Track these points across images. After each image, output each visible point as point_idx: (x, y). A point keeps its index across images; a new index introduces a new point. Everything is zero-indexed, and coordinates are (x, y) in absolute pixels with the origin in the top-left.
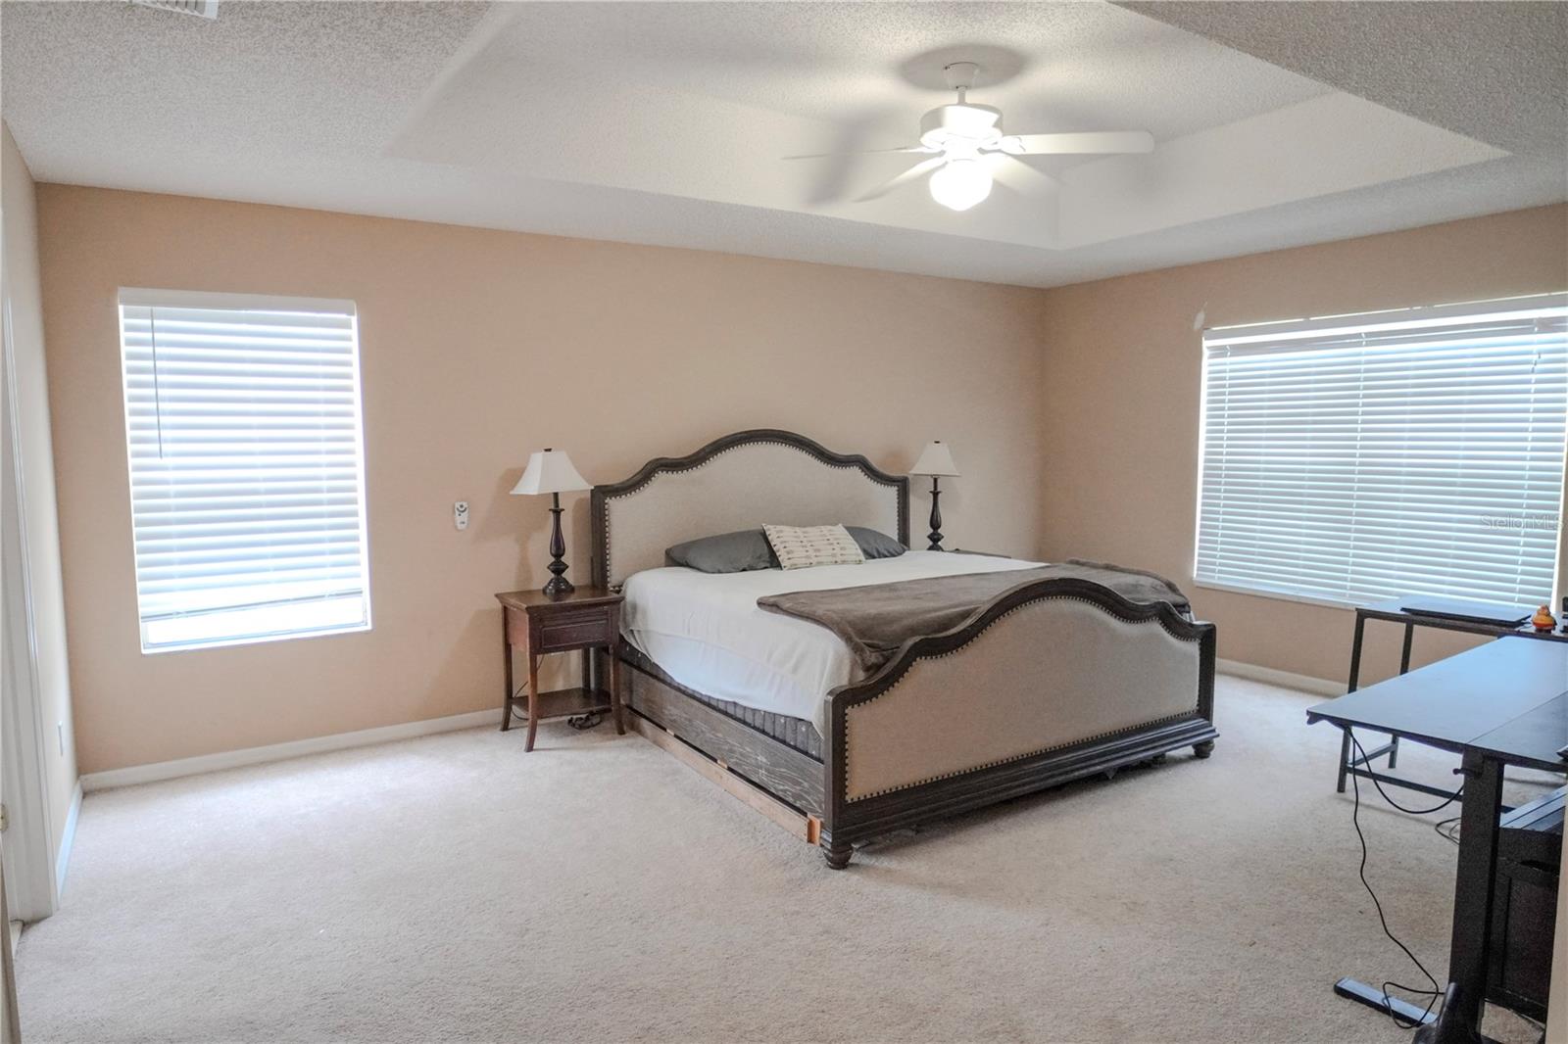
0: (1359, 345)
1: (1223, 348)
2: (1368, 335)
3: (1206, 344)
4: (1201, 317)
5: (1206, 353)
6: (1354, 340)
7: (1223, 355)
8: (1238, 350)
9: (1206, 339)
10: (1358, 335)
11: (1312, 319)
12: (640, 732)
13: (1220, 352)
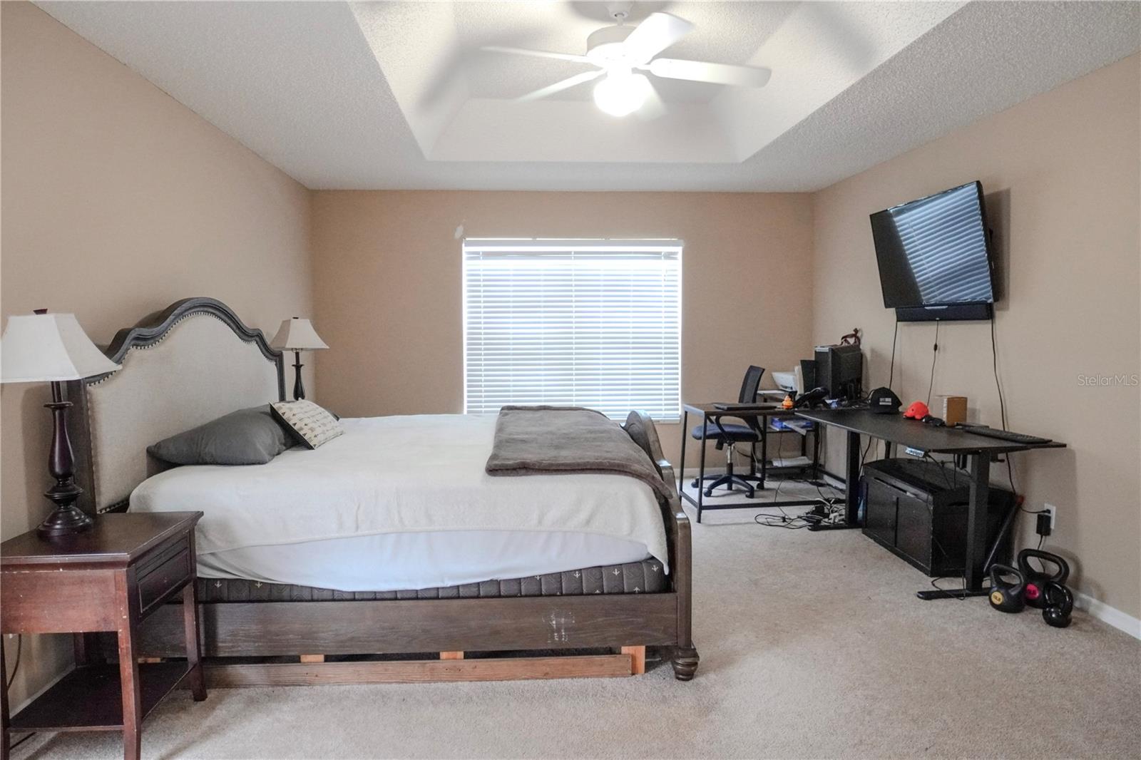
0: (570, 258)
1: (478, 253)
2: (575, 253)
3: (465, 249)
4: (459, 231)
5: (464, 256)
6: (566, 255)
7: (478, 258)
8: (488, 255)
9: (465, 246)
10: (570, 253)
11: (538, 239)
12: (228, 684)
13: (475, 256)
